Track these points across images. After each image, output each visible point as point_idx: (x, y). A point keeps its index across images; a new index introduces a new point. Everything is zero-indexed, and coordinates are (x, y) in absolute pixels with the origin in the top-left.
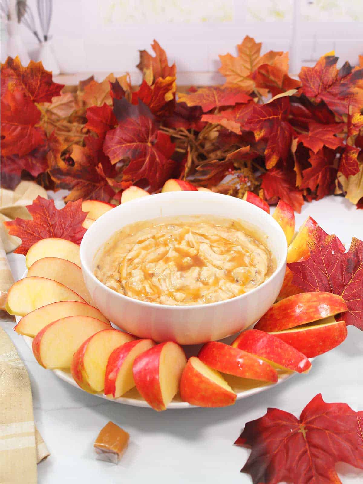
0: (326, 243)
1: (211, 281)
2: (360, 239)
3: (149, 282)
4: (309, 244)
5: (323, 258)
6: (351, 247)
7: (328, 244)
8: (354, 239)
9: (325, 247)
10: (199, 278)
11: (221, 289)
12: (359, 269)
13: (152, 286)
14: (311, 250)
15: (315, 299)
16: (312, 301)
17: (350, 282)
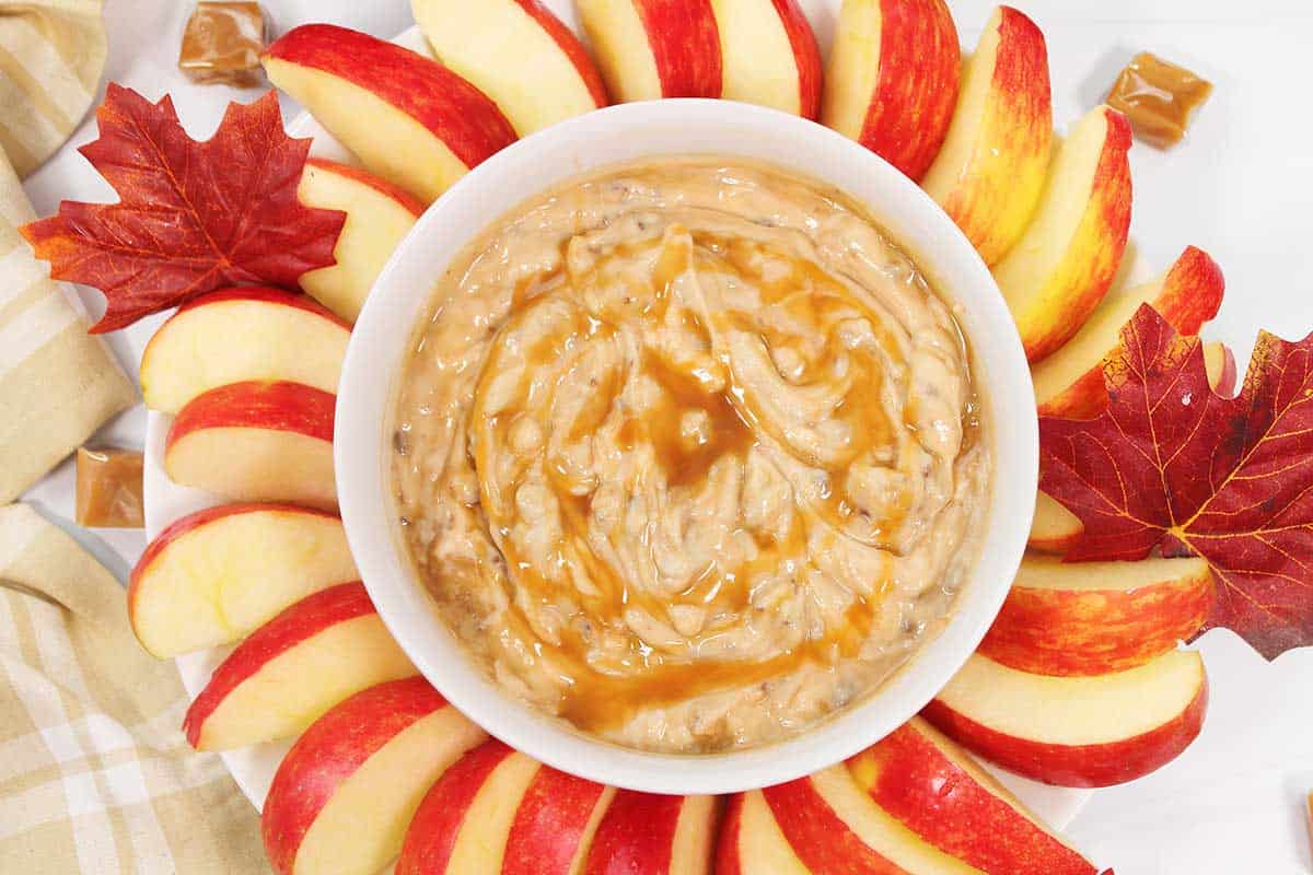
0: (1166, 364)
1: (783, 530)
2: (1281, 337)
3: (580, 544)
4: (1109, 367)
5: (1150, 413)
6: (1251, 373)
7: (1172, 364)
8: (1265, 340)
9: (1159, 375)
10: (743, 518)
11: (814, 565)
12: (1265, 438)
13: (592, 564)
14: (1113, 386)
15: (1118, 615)
16: (1108, 620)
17: (1231, 477)
